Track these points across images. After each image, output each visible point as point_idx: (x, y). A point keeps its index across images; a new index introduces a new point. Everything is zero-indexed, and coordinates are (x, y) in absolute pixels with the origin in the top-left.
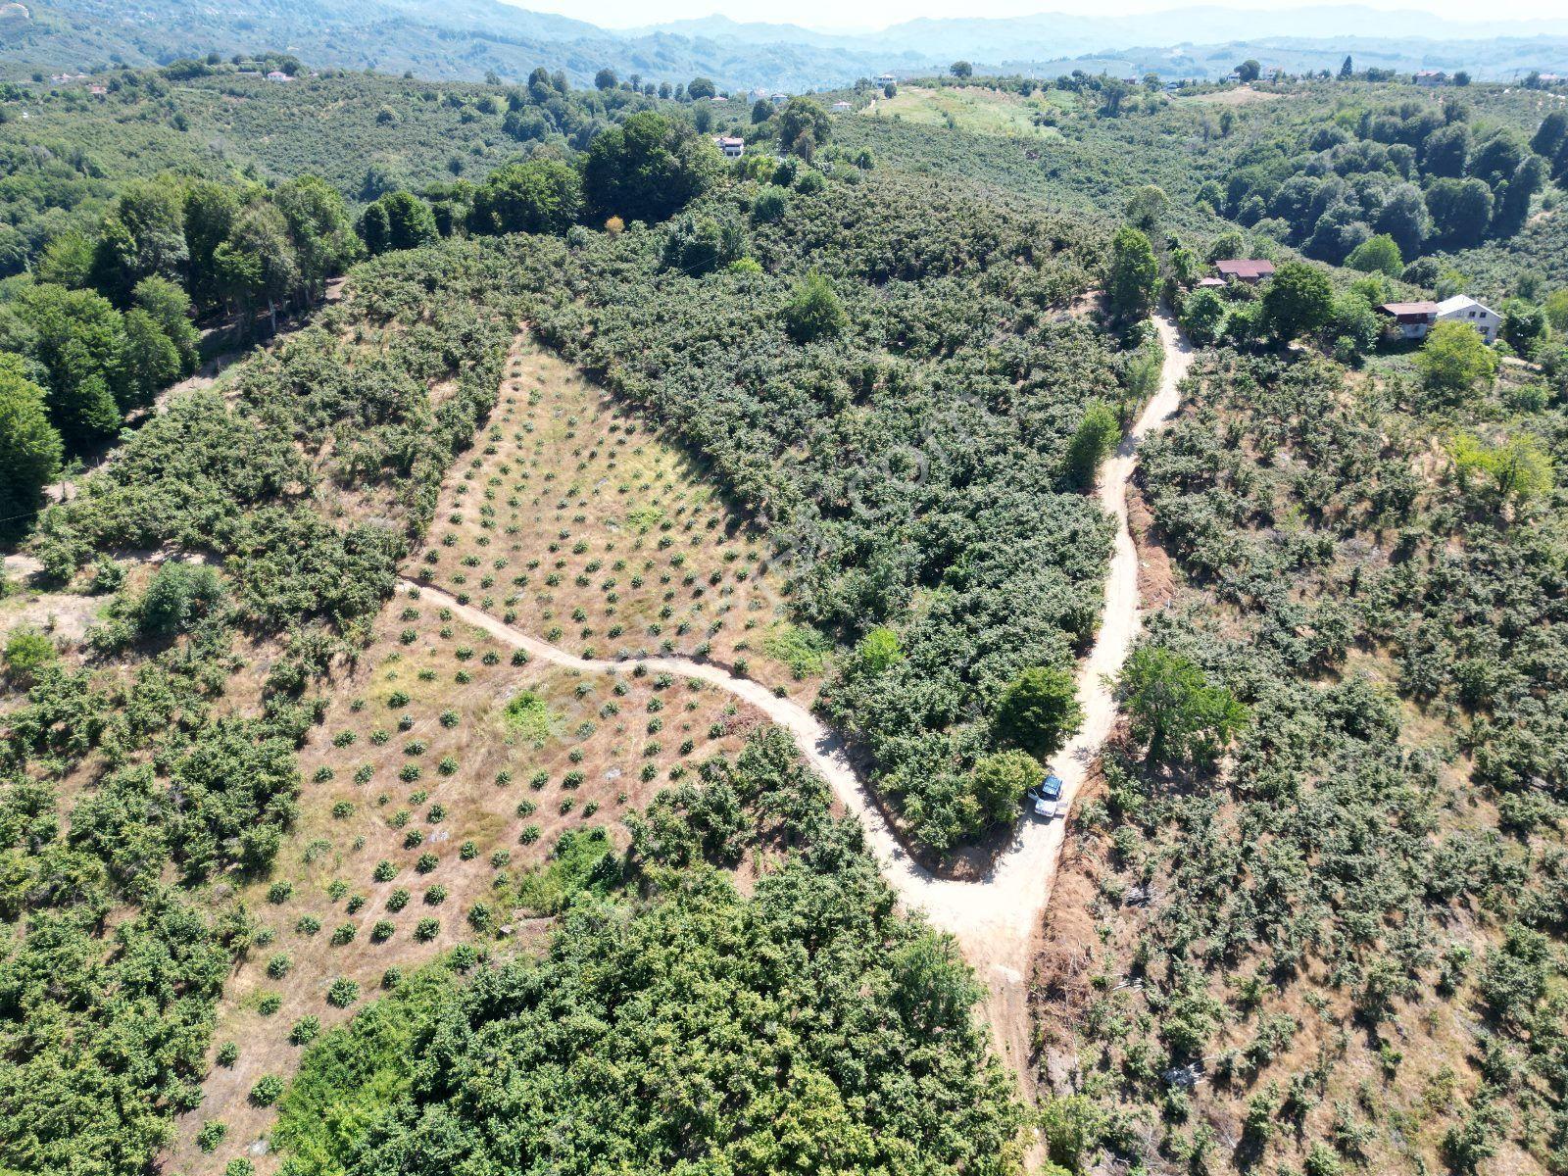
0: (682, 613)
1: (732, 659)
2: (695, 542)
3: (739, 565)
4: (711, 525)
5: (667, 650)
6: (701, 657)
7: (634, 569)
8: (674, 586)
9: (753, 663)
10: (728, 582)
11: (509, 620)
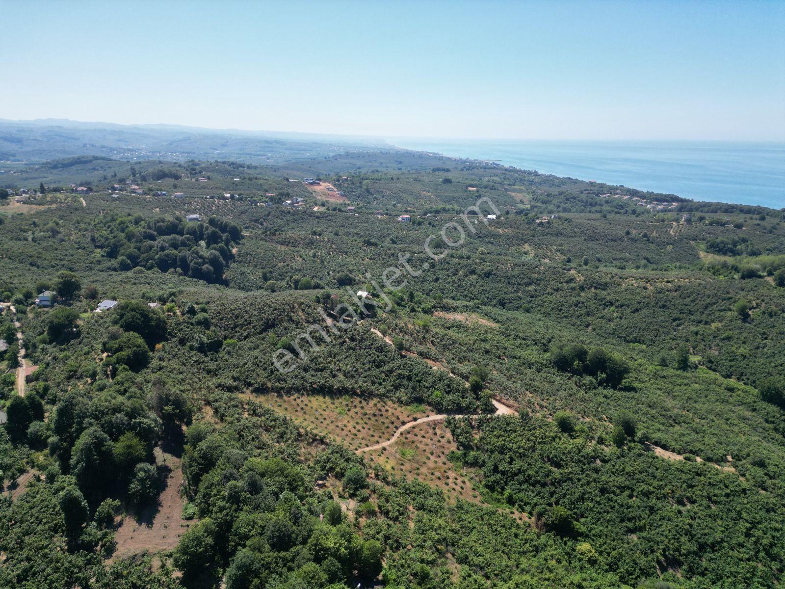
0: (386, 421)
1: (410, 418)
2: (362, 408)
3: (379, 405)
4: (360, 402)
5: (397, 428)
6: (404, 423)
7: (360, 421)
8: (373, 419)
9: (415, 416)
10: (383, 409)
11: (367, 446)
